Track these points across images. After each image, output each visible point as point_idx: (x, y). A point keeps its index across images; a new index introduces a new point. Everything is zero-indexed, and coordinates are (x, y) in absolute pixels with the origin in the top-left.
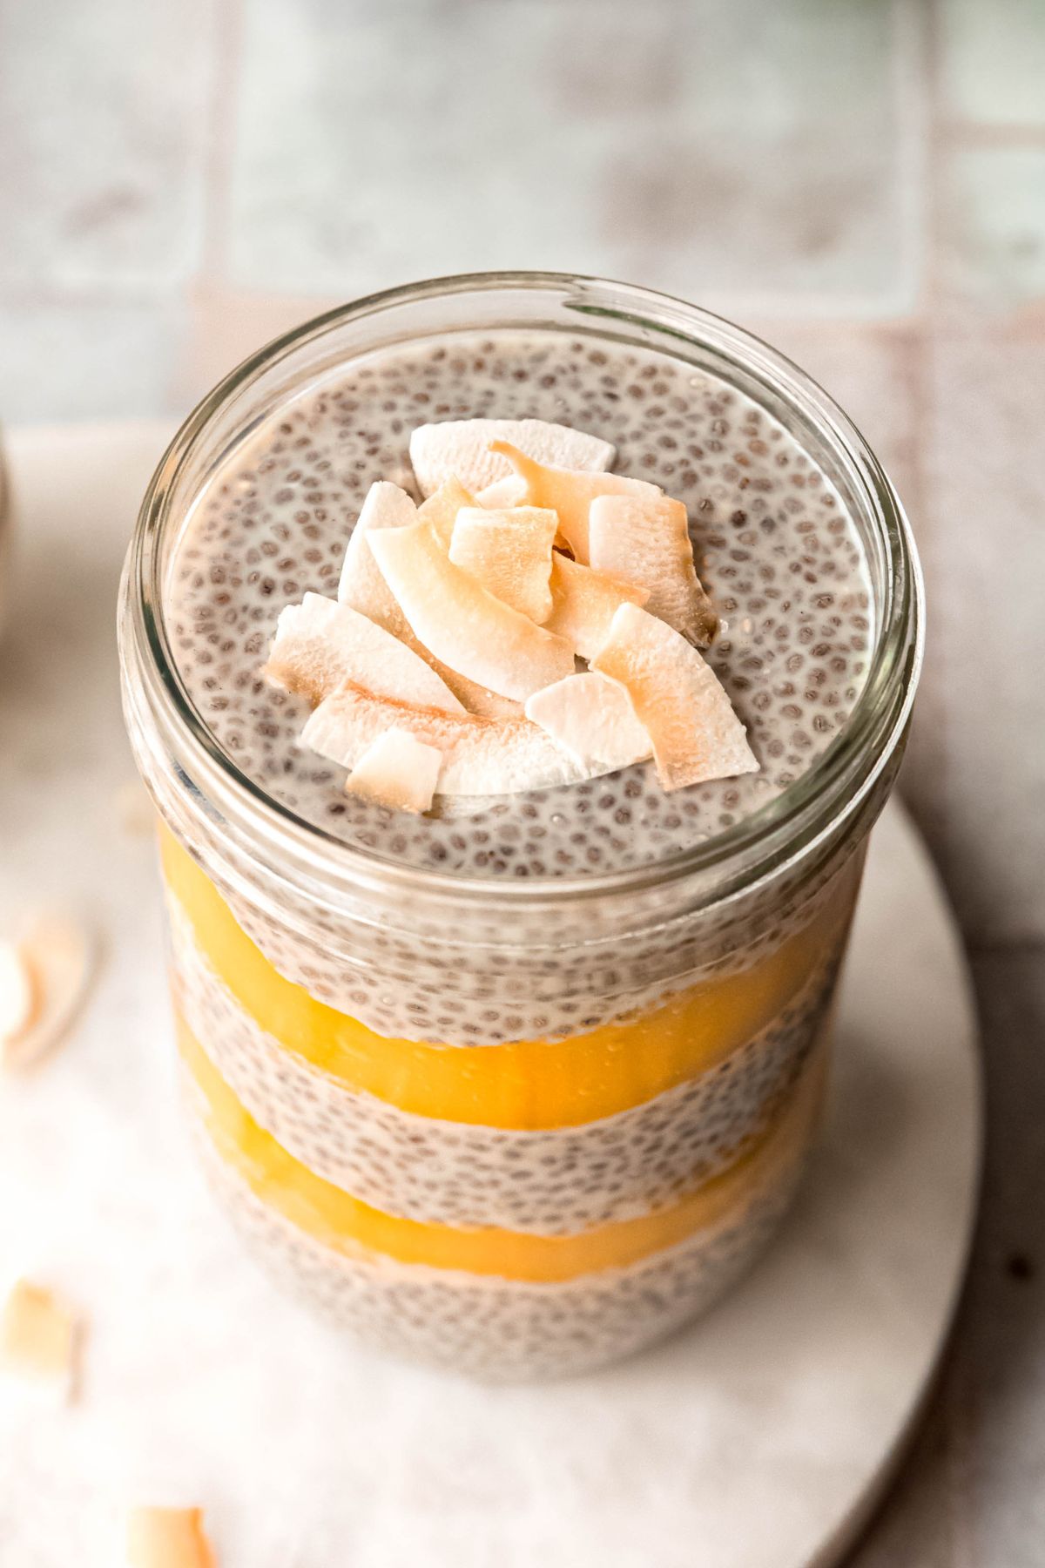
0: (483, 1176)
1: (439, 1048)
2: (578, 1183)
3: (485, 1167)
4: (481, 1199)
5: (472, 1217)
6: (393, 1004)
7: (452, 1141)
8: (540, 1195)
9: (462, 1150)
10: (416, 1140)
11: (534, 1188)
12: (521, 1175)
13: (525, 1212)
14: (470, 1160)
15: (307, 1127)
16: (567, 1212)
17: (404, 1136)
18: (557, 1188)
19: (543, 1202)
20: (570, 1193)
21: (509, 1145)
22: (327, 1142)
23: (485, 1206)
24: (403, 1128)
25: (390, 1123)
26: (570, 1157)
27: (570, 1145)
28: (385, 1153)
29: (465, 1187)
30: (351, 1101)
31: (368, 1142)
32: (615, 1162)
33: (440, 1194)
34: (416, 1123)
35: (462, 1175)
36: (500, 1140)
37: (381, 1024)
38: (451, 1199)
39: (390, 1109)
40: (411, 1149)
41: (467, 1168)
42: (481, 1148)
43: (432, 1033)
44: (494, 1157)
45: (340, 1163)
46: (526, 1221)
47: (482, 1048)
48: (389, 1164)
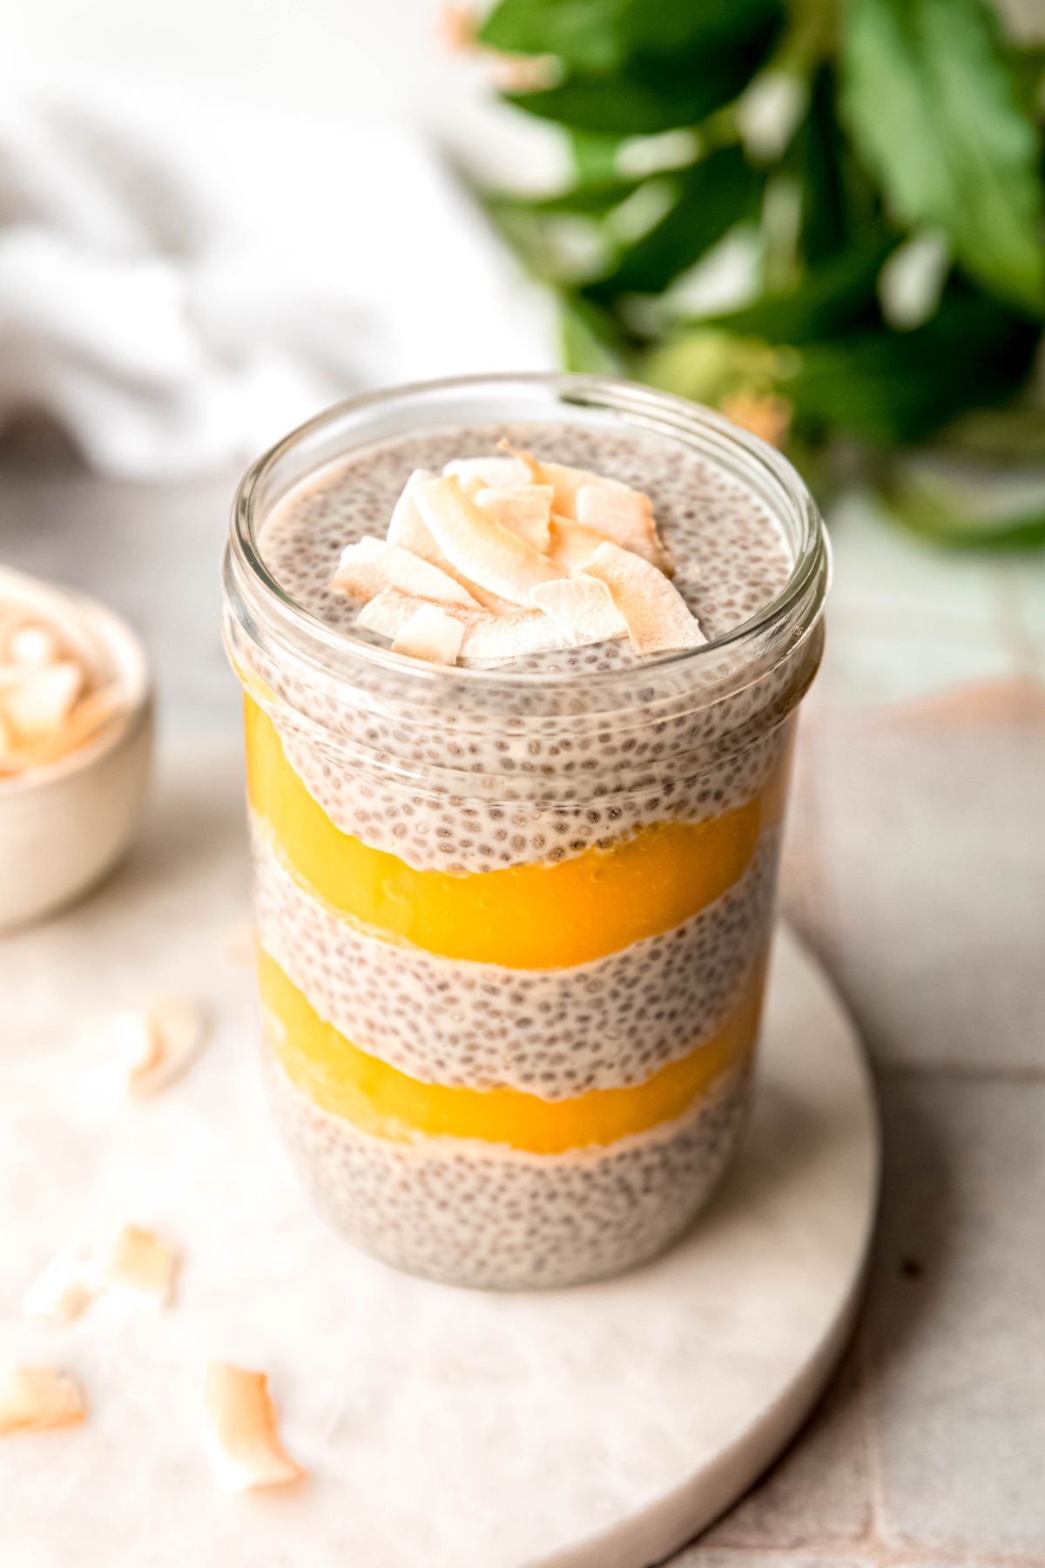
0: (494, 1024)
1: (461, 876)
2: (568, 1036)
3: (496, 1014)
4: (492, 1051)
5: (484, 1074)
6: (426, 832)
7: (470, 985)
8: (538, 1047)
9: (479, 995)
10: (443, 987)
11: (534, 1039)
12: (524, 1022)
13: (527, 1067)
14: (484, 1005)
15: (359, 999)
16: (559, 1069)
17: (433, 984)
18: (552, 1040)
19: (541, 1056)
20: (562, 1047)
21: (514, 986)
22: (372, 1011)
23: (496, 1061)
24: (432, 976)
25: (422, 971)
26: (562, 1005)
27: (562, 990)
28: (418, 1008)
29: (482, 1041)
30: (393, 954)
31: (404, 999)
32: (597, 1017)
33: (460, 1051)
34: (443, 967)
35: (479, 1025)
36: (508, 980)
37: (416, 857)
38: (469, 1054)
39: (423, 955)
40: (439, 997)
41: (481, 1016)
42: (493, 991)
43: (455, 858)
44: (502, 1002)
45: (384, 1031)
46: (527, 1078)
47: (495, 872)
48: (421, 1020)
